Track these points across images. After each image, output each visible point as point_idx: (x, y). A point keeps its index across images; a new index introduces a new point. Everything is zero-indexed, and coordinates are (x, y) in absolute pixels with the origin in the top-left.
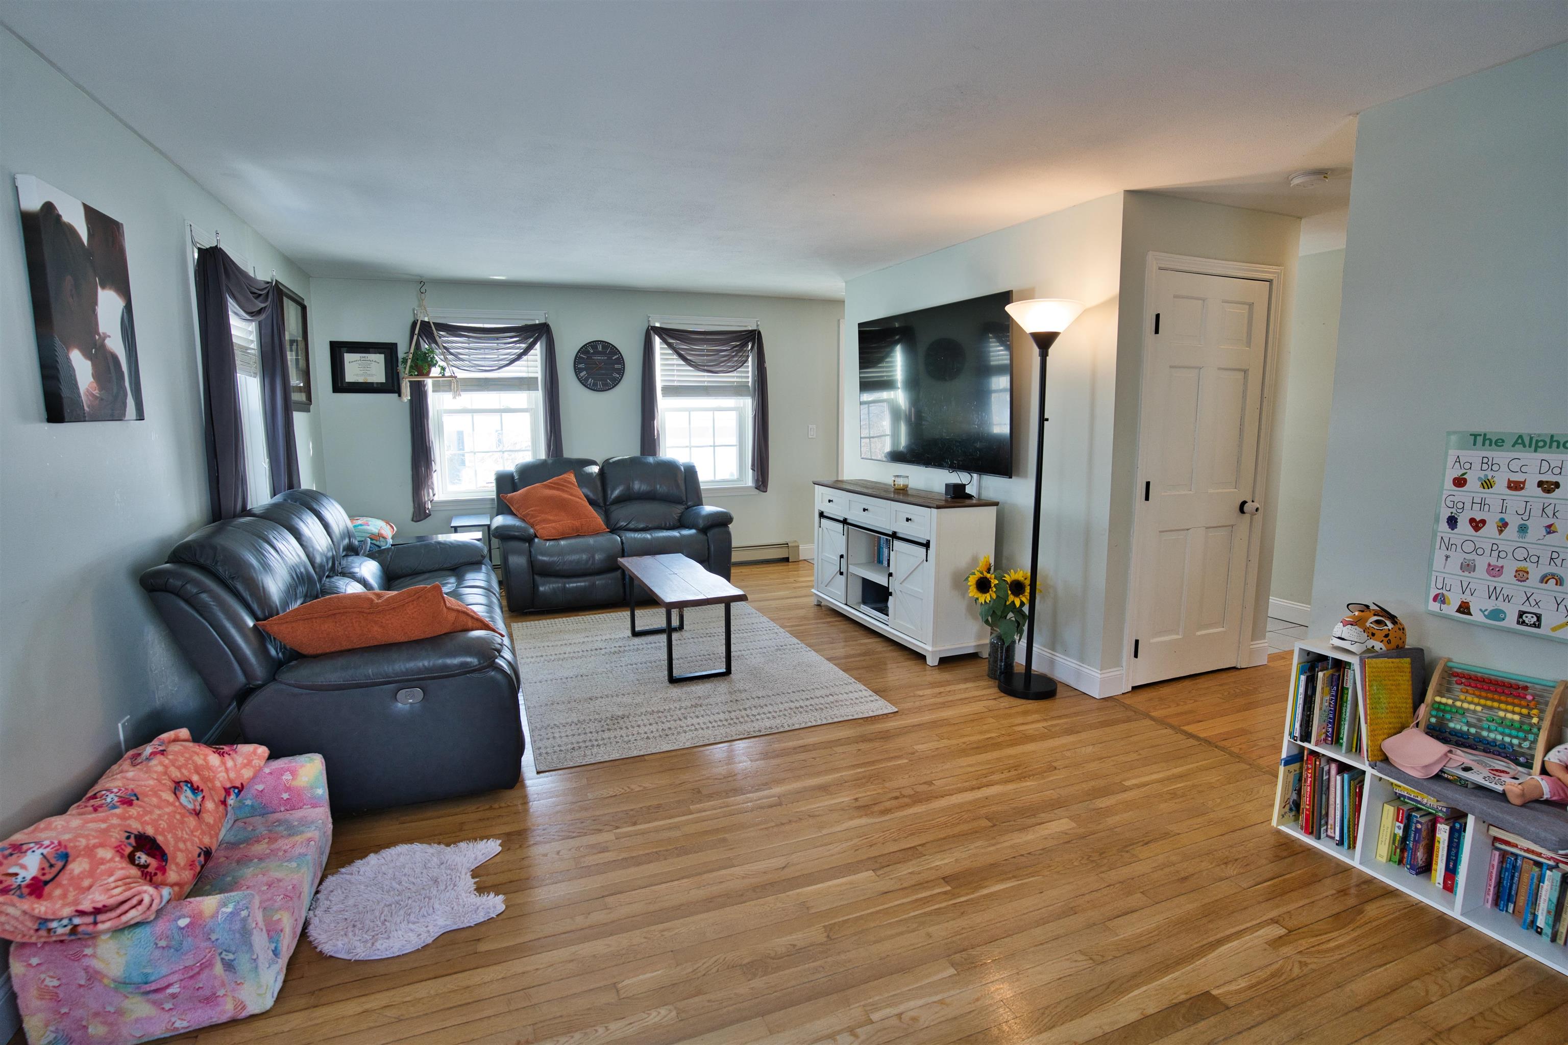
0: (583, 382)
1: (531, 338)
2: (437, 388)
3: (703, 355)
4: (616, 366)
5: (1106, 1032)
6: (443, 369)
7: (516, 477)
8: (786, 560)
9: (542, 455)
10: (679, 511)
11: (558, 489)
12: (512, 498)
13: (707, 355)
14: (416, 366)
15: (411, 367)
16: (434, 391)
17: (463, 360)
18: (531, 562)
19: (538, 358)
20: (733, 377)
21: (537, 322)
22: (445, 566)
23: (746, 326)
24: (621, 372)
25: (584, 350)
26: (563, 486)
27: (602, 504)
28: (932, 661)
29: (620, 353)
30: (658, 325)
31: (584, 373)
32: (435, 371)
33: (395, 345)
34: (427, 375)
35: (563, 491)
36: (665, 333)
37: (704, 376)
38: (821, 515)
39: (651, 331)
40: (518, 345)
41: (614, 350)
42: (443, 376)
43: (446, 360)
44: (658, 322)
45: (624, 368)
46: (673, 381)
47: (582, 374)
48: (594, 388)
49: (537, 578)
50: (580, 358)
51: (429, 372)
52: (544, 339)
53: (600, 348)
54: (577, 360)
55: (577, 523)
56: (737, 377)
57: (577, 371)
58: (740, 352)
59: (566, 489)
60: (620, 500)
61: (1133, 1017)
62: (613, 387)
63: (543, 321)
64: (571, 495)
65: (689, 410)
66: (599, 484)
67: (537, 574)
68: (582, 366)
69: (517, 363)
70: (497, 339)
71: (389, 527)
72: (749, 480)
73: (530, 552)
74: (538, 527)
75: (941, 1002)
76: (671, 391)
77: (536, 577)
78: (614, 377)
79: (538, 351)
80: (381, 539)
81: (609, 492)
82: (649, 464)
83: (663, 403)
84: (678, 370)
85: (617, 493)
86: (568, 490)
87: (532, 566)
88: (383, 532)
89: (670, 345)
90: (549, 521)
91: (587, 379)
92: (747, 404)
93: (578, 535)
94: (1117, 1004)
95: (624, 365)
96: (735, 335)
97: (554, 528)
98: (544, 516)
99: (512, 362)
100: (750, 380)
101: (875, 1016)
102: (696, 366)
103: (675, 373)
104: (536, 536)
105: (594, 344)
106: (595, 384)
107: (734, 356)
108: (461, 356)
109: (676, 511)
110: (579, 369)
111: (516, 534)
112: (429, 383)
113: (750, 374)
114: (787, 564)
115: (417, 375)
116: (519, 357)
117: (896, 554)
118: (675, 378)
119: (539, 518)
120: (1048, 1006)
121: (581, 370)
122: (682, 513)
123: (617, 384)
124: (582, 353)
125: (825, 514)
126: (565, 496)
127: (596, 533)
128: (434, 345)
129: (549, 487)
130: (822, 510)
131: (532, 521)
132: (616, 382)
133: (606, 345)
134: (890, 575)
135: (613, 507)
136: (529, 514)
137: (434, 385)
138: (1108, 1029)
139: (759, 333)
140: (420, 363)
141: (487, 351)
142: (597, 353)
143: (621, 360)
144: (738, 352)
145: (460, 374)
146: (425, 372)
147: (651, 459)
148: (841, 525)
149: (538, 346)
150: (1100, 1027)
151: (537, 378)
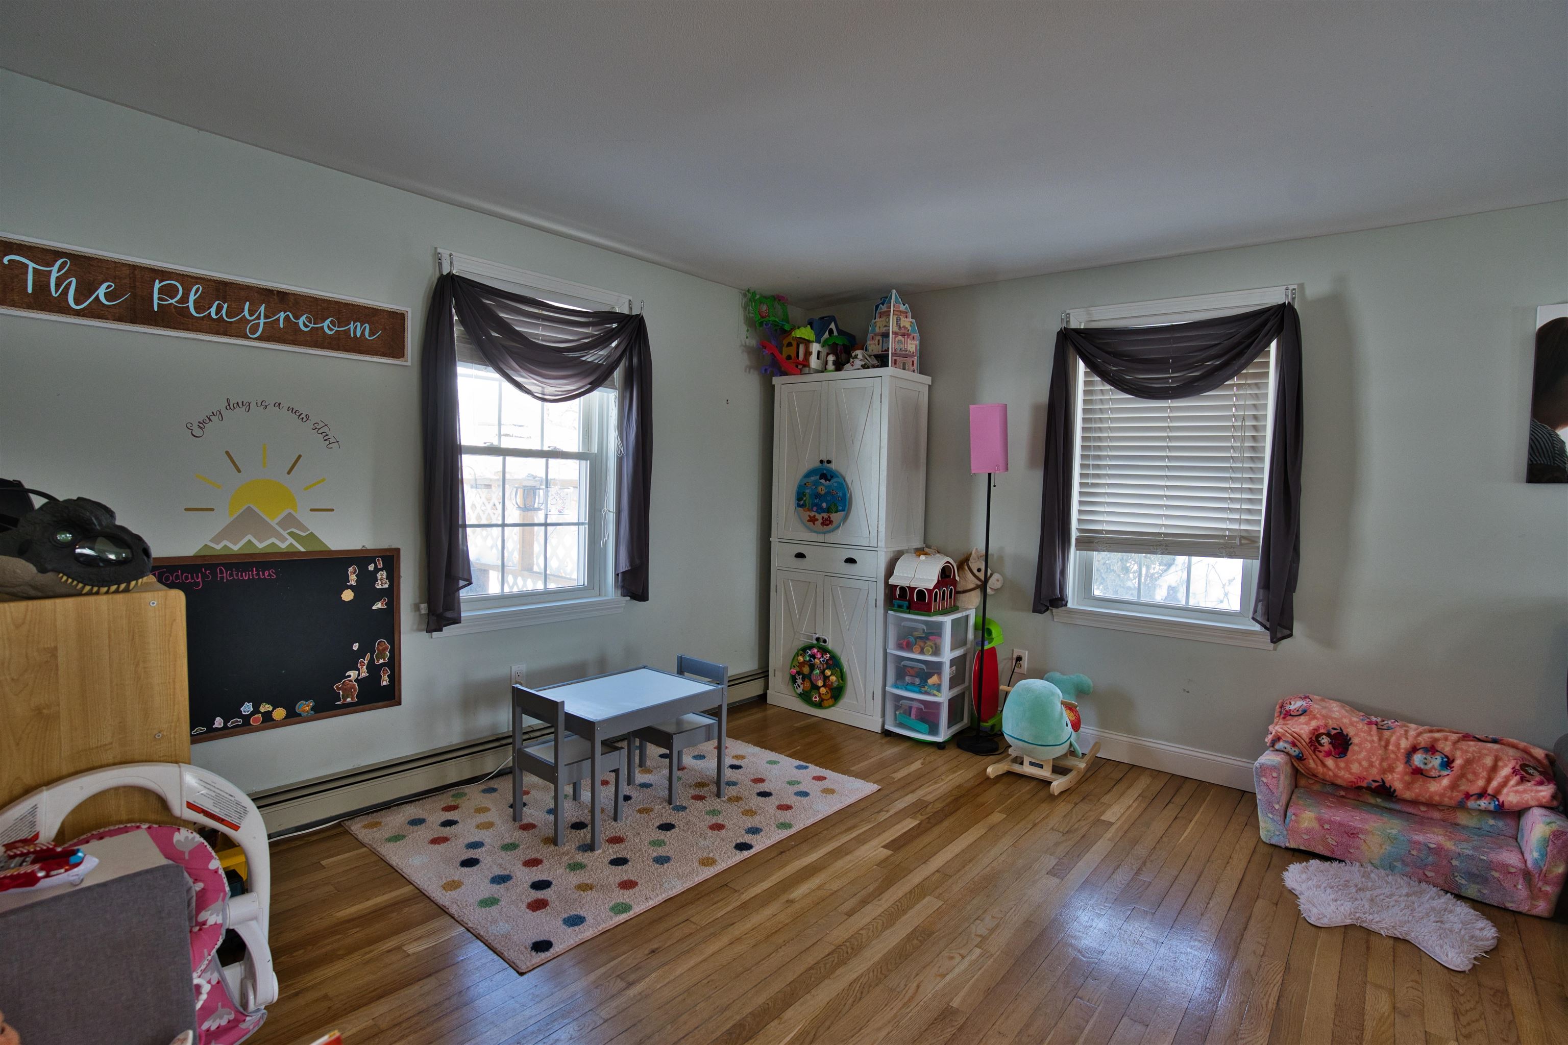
5: (809, 994)
61: (789, 1013)
75: (943, 976)
94: (804, 1021)
101: (978, 951)
120: (860, 999)
138: (808, 997)
150: (814, 996)
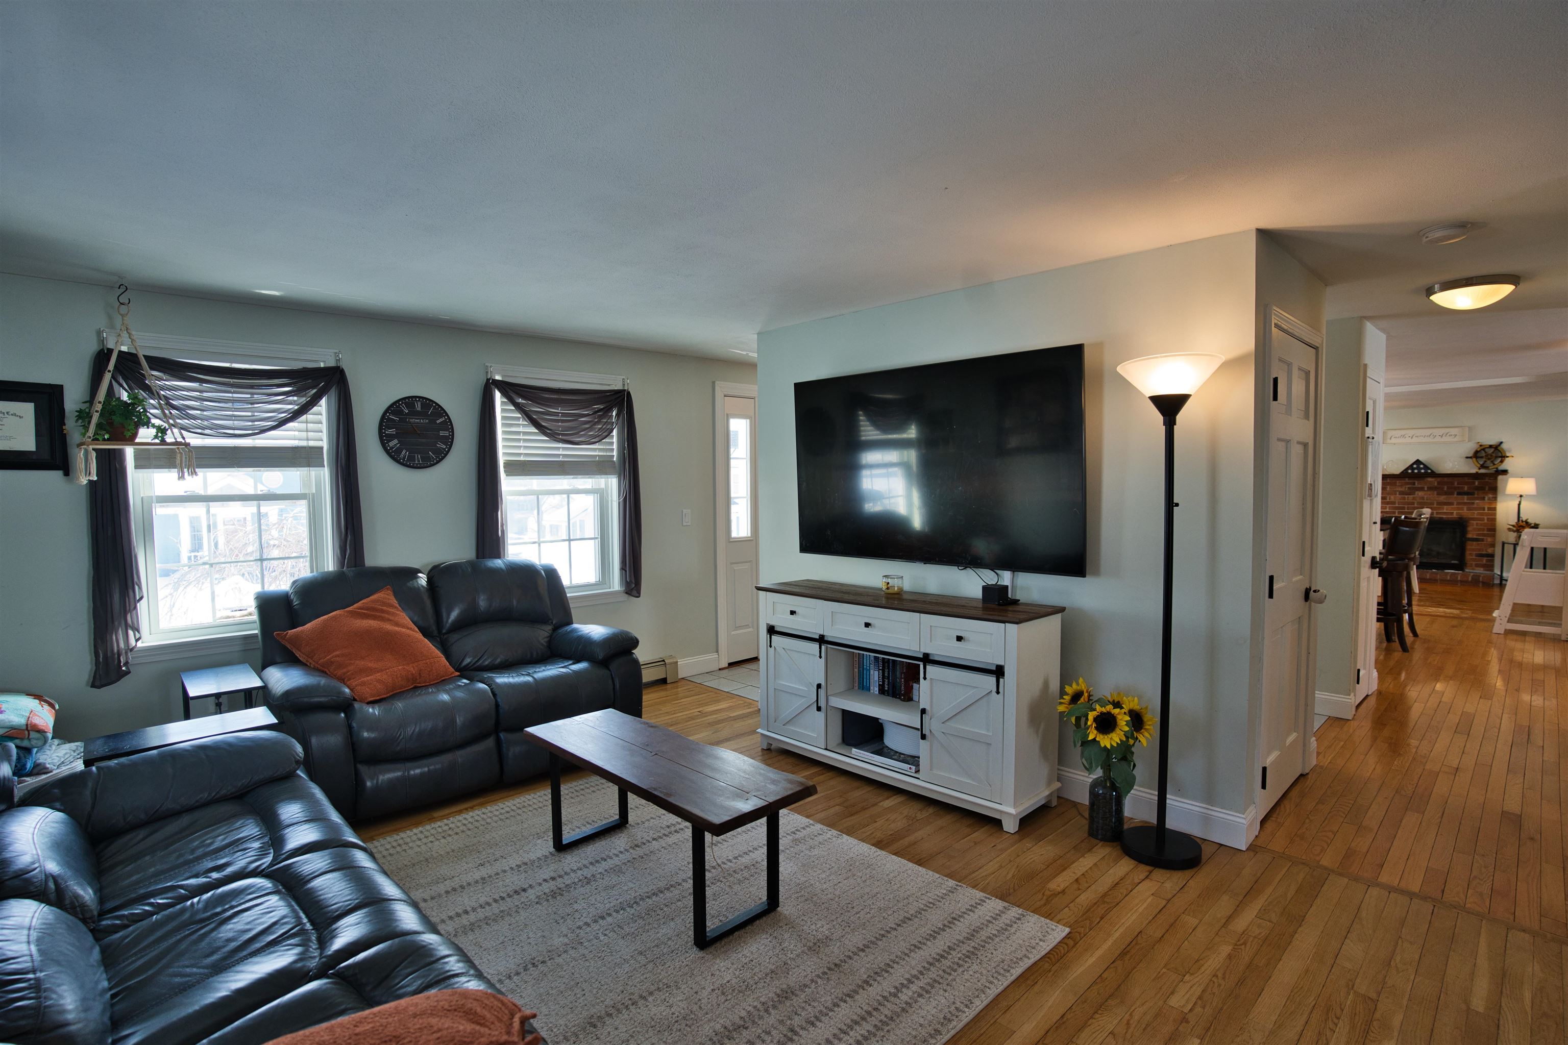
0: (393, 455)
1: (313, 388)
2: (146, 460)
3: (558, 421)
4: (442, 433)
6: (162, 431)
7: (296, 602)
8: (664, 681)
9: (330, 565)
10: (546, 634)
11: (375, 618)
12: (297, 637)
13: (563, 421)
14: (111, 424)
15: (99, 426)
16: (137, 467)
17: (194, 418)
18: (353, 744)
19: (324, 418)
20: (595, 450)
21: (322, 365)
22: (223, 792)
23: (609, 385)
24: (449, 441)
25: (394, 408)
26: (383, 611)
27: (436, 633)
28: (1010, 826)
29: (447, 415)
30: (498, 378)
31: (396, 441)
32: (145, 435)
33: (60, 388)
34: (131, 439)
35: (383, 619)
36: (511, 390)
37: (558, 448)
38: (771, 630)
39: (489, 386)
40: (291, 398)
41: (440, 411)
42: (163, 442)
43: (165, 417)
44: (498, 374)
45: (453, 435)
46: (520, 454)
47: (391, 444)
48: (409, 464)
49: (362, 769)
50: (389, 420)
51: (135, 435)
52: (333, 392)
53: (418, 407)
54: (384, 422)
55: (412, 669)
56: (600, 450)
57: (384, 439)
58: (604, 418)
59: (387, 616)
60: (462, 625)
62: (438, 462)
63: (331, 363)
64: (397, 624)
65: (538, 494)
66: (428, 603)
67: (361, 762)
68: (392, 431)
69: (291, 425)
70: (252, 387)
71: (46, 707)
72: (616, 584)
73: (350, 727)
74: (354, 683)
76: (519, 468)
77: (359, 766)
78: (439, 449)
79: (322, 409)
80: (33, 735)
81: (444, 615)
82: (496, 571)
83: (508, 485)
84: (525, 440)
85: (454, 615)
86: (391, 618)
87: (354, 751)
88: (37, 721)
89: (518, 407)
90: (372, 671)
91: (399, 451)
92: (611, 484)
93: (415, 688)
95: (453, 431)
96: (596, 396)
97: (379, 681)
98: (361, 663)
99: (282, 423)
100: (615, 453)
102: (553, 435)
103: (521, 444)
104: (355, 700)
105: (410, 401)
106: (411, 458)
107: (598, 423)
108: (190, 412)
109: (542, 634)
110: (387, 435)
111: (322, 699)
112: (129, 452)
113: (615, 446)
114: (663, 687)
115: (108, 440)
116: (295, 415)
117: (931, 683)
118: (522, 451)
119: (351, 668)
121: (391, 437)
122: (551, 636)
123: (443, 458)
124: (393, 413)
125: (777, 629)
126: (389, 627)
127: (441, 682)
128: (142, 394)
129: (357, 615)
130: (772, 623)
131: (340, 672)
132: (441, 456)
133: (427, 403)
134: (923, 711)
135: (454, 637)
136: (332, 663)
137: (137, 457)
139: (629, 393)
140: (117, 419)
141: (237, 405)
142: (413, 413)
143: (448, 424)
144: (601, 417)
145: (195, 441)
146: (128, 434)
147: (498, 563)
148: (816, 646)
149: (323, 401)
151: (321, 448)
